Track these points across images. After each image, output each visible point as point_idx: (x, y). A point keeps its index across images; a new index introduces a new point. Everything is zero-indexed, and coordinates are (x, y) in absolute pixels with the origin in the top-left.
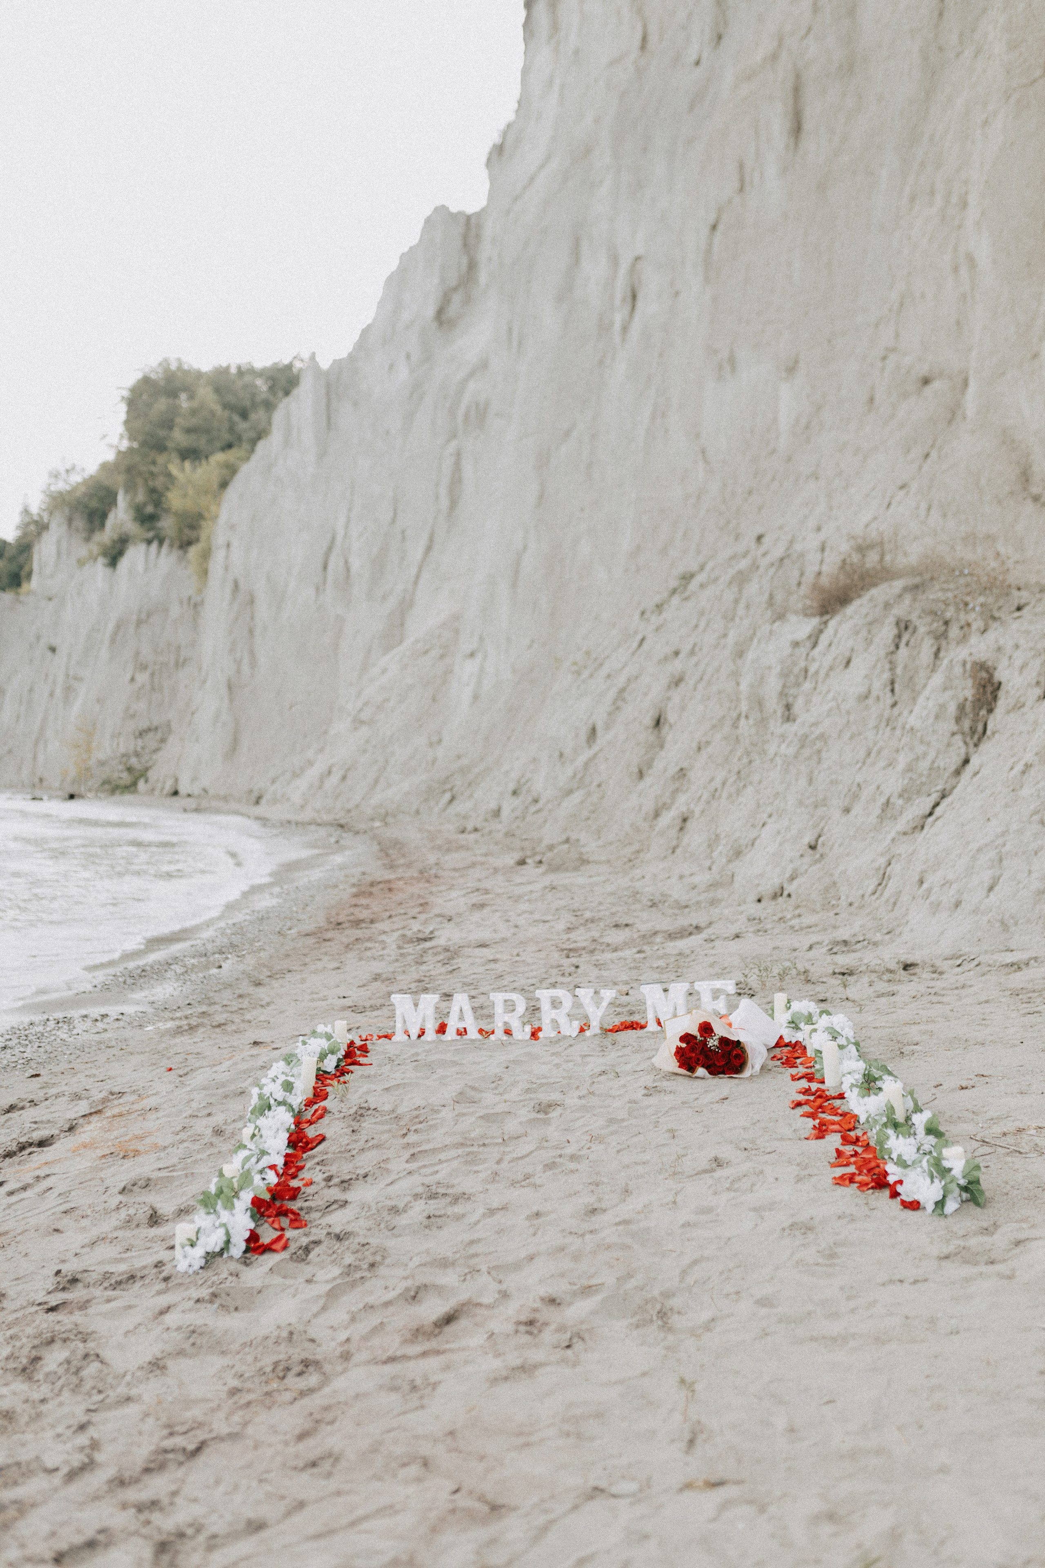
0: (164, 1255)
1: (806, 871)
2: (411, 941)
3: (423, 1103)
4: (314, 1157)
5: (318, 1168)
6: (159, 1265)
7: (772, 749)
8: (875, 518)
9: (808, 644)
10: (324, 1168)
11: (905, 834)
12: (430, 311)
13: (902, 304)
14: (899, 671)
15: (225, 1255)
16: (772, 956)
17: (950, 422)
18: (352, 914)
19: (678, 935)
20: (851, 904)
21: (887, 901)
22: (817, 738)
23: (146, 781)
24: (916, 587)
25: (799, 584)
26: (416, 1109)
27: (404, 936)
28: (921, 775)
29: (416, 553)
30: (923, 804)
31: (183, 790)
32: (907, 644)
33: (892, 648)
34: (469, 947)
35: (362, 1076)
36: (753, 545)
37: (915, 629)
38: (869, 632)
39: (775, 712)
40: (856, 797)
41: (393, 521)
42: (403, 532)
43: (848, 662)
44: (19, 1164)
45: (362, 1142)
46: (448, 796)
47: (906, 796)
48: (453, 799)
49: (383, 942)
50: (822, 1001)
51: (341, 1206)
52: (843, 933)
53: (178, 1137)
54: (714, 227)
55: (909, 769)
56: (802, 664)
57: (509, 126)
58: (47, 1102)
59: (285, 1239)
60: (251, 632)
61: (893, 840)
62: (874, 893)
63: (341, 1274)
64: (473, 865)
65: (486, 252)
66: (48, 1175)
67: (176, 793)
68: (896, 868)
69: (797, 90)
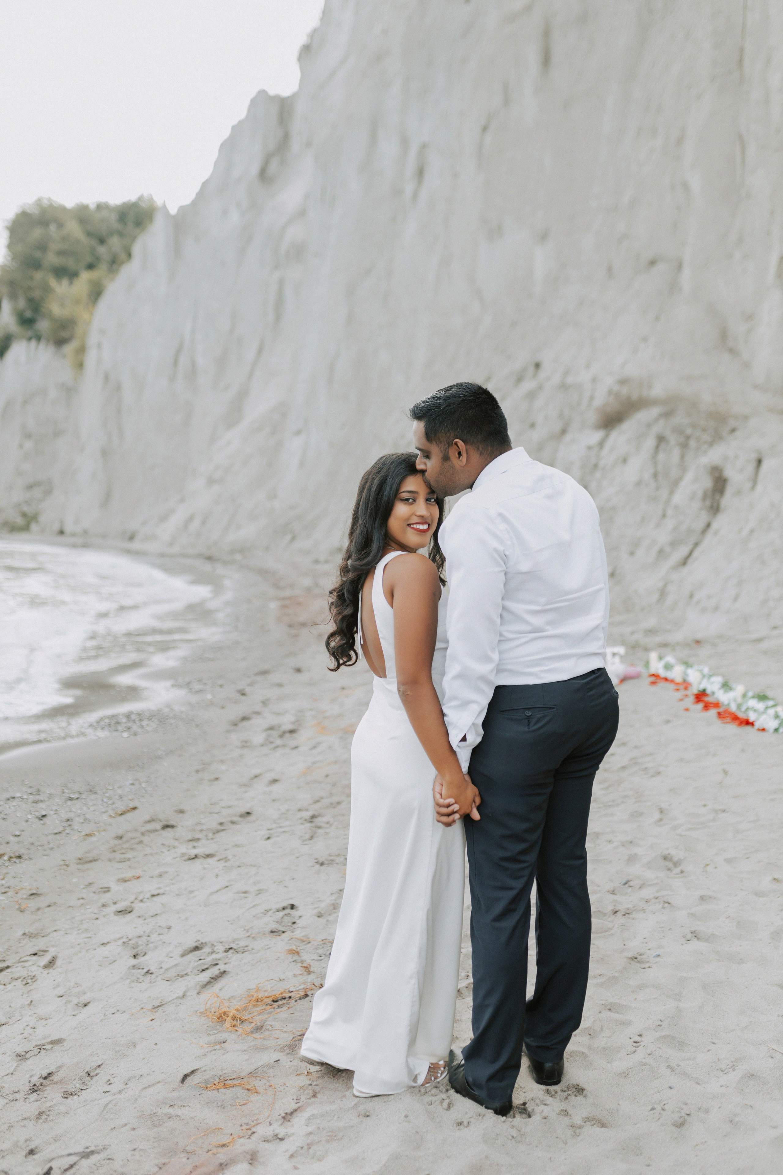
8: (627, 361)
9: (598, 448)
11: (673, 568)
12: (254, 170)
13: (632, 205)
14: (659, 467)
17: (671, 293)
20: (643, 610)
23: (37, 523)
24: (667, 414)
28: (682, 533)
29: (250, 354)
30: (684, 551)
31: (68, 529)
32: (664, 451)
33: (655, 453)
36: (531, 369)
37: (668, 442)
38: (638, 442)
40: (637, 545)
41: (231, 332)
42: (240, 340)
44: (293, 739)
46: (289, 537)
47: (673, 545)
48: (293, 539)
54: (485, 129)
55: (673, 530)
56: (594, 461)
57: (315, 31)
60: (119, 411)
61: (667, 572)
62: (657, 602)
65: (297, 126)
67: (61, 532)
68: (671, 588)
69: (547, 33)
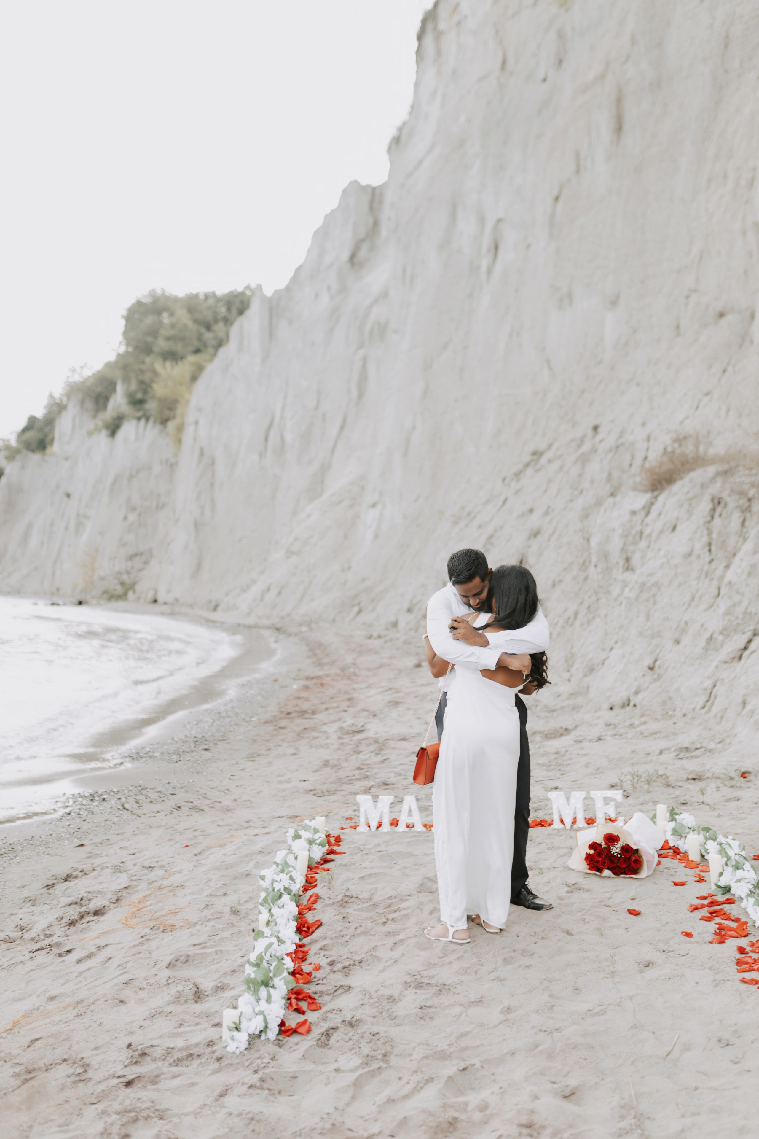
0: (212, 1033)
1: (647, 688)
2: (348, 733)
3: (392, 893)
4: (315, 941)
5: (323, 953)
6: (210, 1044)
7: (616, 590)
8: (687, 417)
9: (643, 513)
10: (327, 953)
11: (726, 662)
12: (345, 256)
13: (701, 258)
14: (714, 536)
15: (263, 1037)
16: (632, 759)
17: (741, 346)
18: (297, 705)
19: (553, 736)
20: (684, 715)
21: (715, 716)
22: (653, 585)
23: (134, 592)
24: (725, 473)
25: (631, 465)
26: (389, 898)
27: (341, 728)
28: (737, 618)
29: (333, 430)
30: (740, 640)
31: (160, 599)
32: (720, 515)
33: (709, 518)
34: (393, 740)
35: (341, 865)
36: (590, 432)
37: (726, 505)
38: (690, 505)
39: (617, 563)
40: (684, 631)
41: (316, 408)
42: (324, 415)
43: (674, 528)
44: (81, 932)
45: (352, 930)
46: (356, 609)
47: (725, 633)
48: (360, 611)
49: (325, 732)
50: (684, 804)
51: (346, 991)
52: (684, 741)
53: (204, 914)
54: (557, 199)
55: (728, 613)
56: (638, 528)
57: (404, 124)
58: (95, 873)
59: (308, 1024)
60: (212, 485)
61: (717, 667)
62: (704, 707)
63: (362, 1064)
64: (382, 666)
65: (386, 213)
66: (106, 945)
67: (155, 601)
68: (720, 689)
69: (619, 100)
